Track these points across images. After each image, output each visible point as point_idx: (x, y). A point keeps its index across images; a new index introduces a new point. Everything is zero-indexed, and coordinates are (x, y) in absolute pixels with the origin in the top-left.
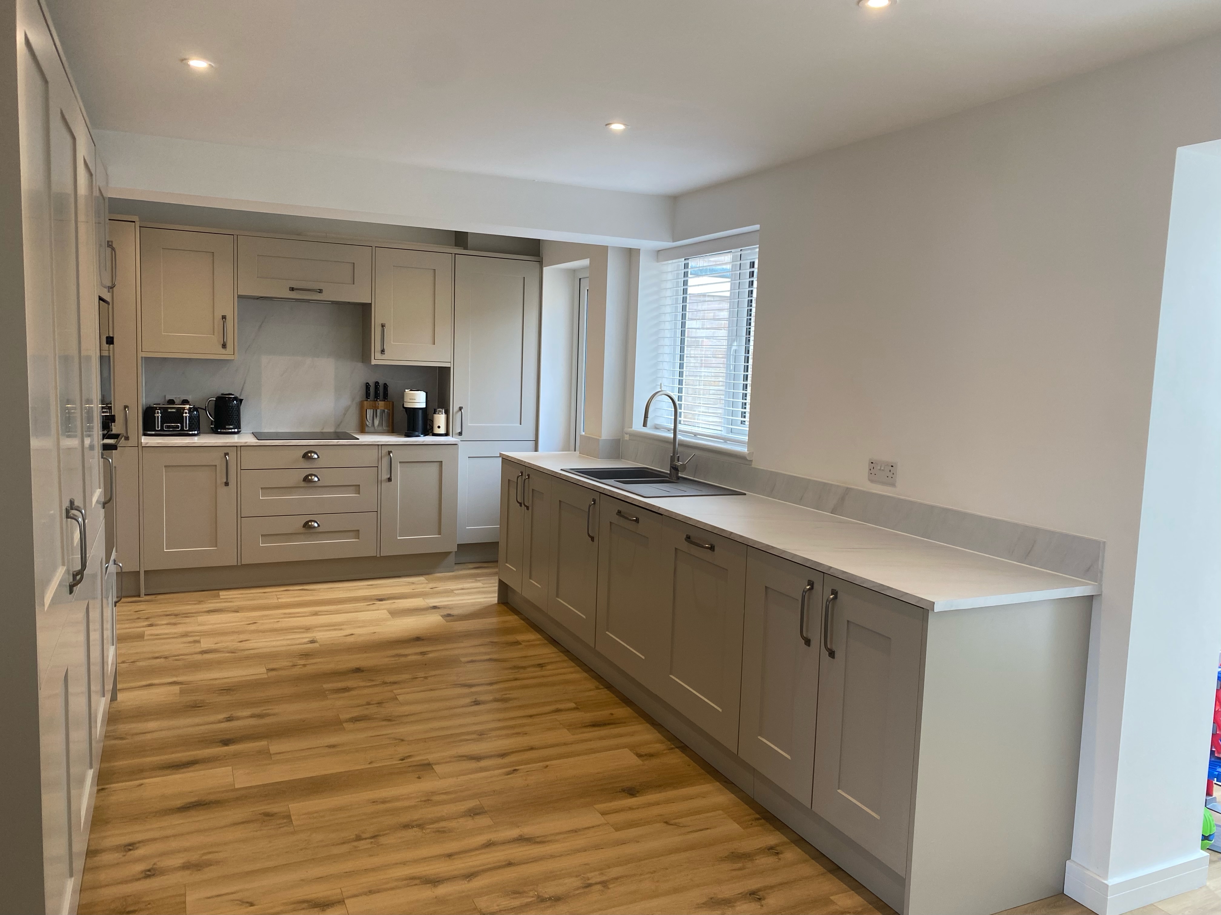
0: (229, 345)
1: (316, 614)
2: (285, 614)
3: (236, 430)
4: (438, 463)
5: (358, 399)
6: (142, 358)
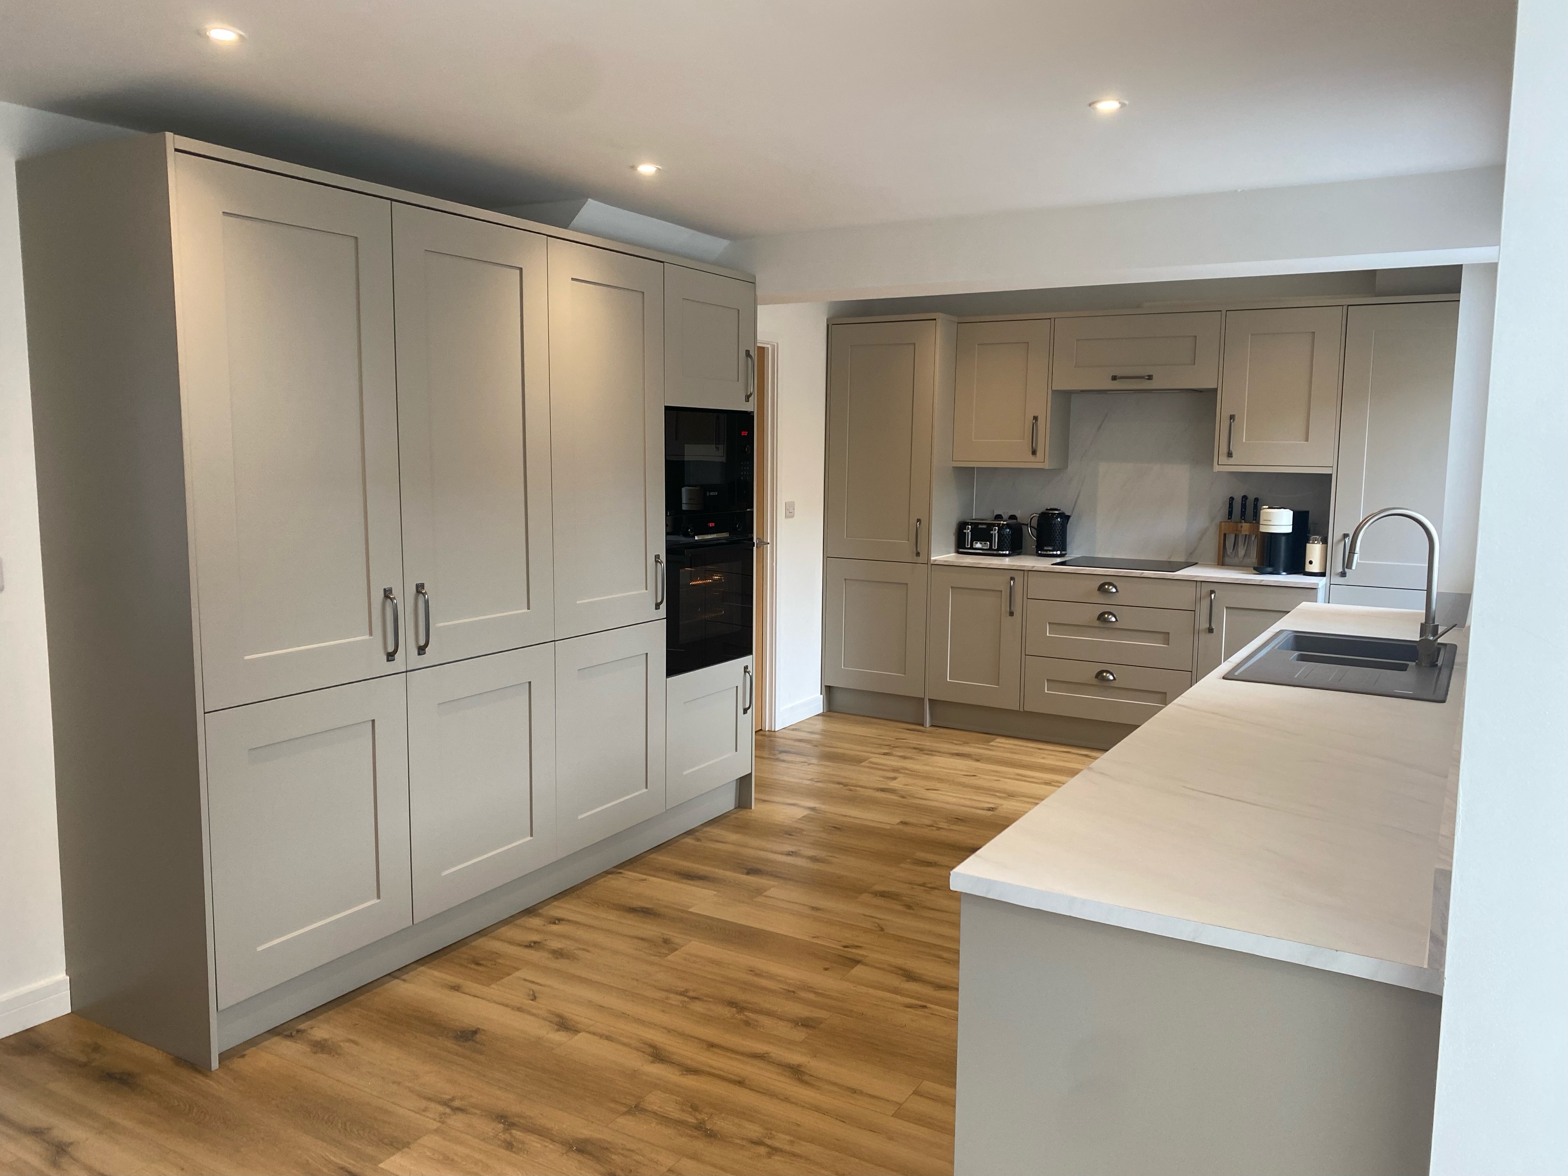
0: (1041, 451)
2: (1018, 775)
3: (1059, 553)
5: (1218, 520)
6: (953, 467)
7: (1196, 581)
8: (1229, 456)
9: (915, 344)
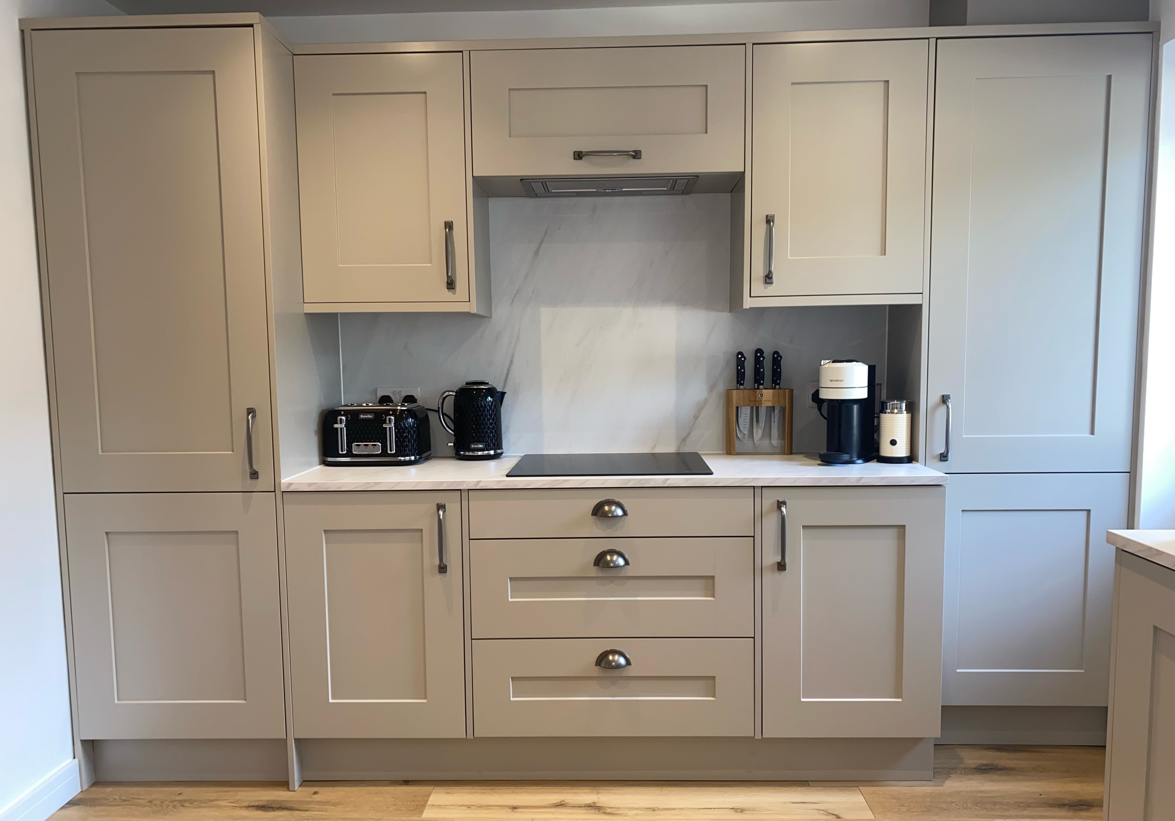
0: (460, 283)
3: (492, 451)
4: (894, 531)
5: (721, 388)
6: (303, 314)
7: (754, 487)
8: (768, 281)
9: (213, 72)
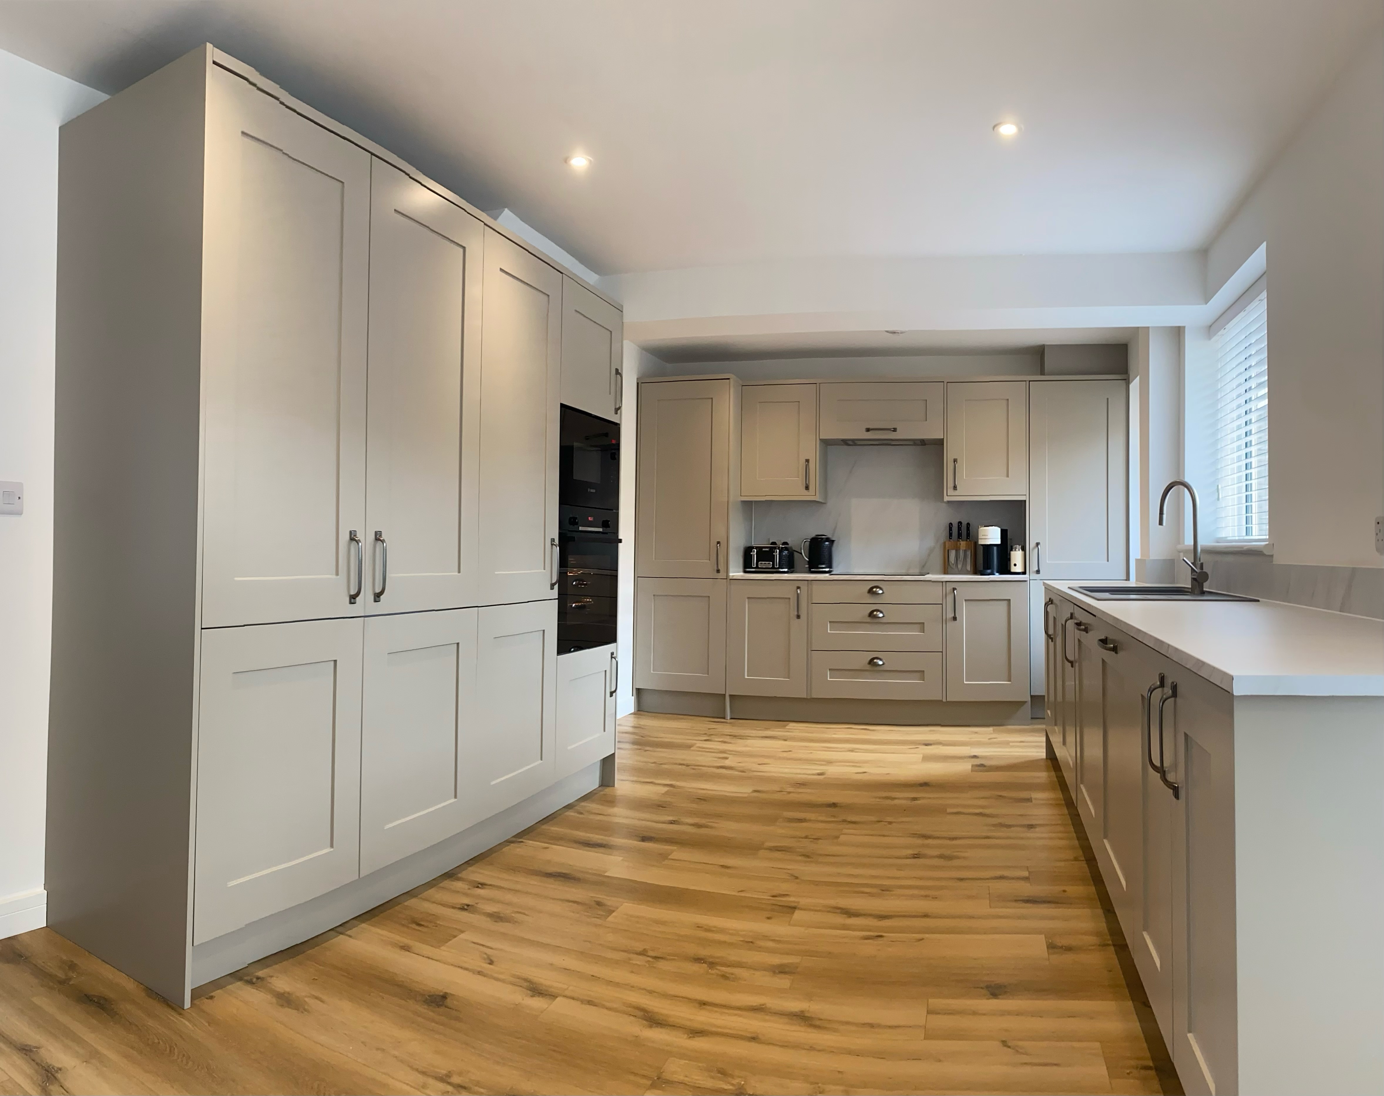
0: (812, 487)
1: (852, 751)
3: (827, 570)
4: (1006, 602)
5: (942, 541)
6: (742, 501)
7: (942, 581)
8: (955, 488)
9: (712, 399)
